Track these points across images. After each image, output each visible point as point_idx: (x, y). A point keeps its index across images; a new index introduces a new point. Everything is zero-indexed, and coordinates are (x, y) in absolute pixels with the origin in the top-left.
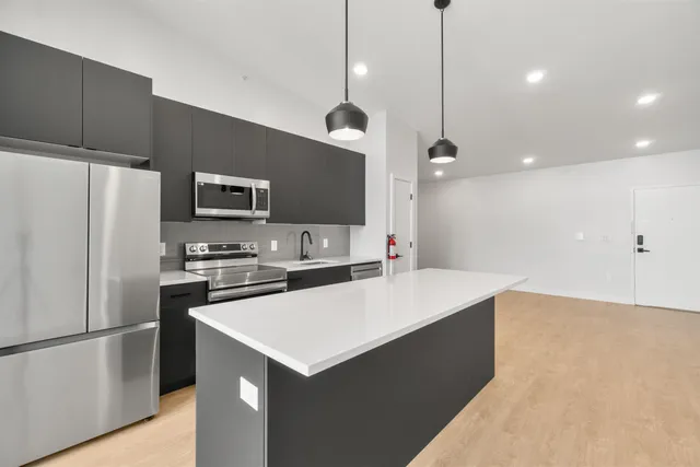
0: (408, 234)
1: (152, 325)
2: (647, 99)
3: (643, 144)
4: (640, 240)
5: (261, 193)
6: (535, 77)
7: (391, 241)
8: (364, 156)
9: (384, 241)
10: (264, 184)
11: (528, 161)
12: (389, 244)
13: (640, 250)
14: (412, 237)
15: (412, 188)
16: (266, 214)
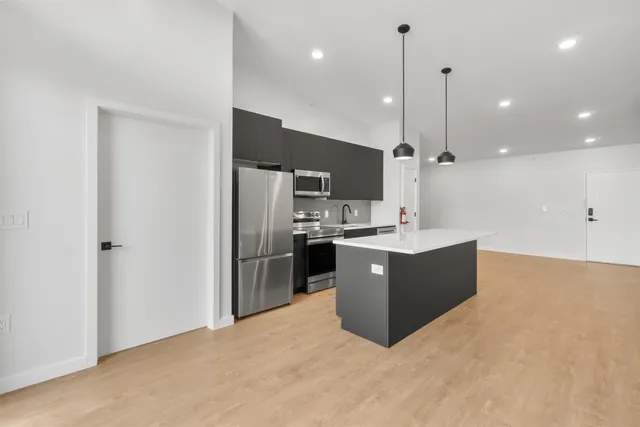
0: (414, 207)
1: (290, 254)
2: (584, 115)
3: (589, 140)
4: (591, 212)
5: (326, 180)
6: (505, 104)
7: (403, 212)
8: (382, 152)
9: (399, 211)
10: (328, 175)
11: (503, 151)
12: (401, 214)
13: (591, 220)
14: (416, 209)
15: (416, 174)
16: (329, 194)
